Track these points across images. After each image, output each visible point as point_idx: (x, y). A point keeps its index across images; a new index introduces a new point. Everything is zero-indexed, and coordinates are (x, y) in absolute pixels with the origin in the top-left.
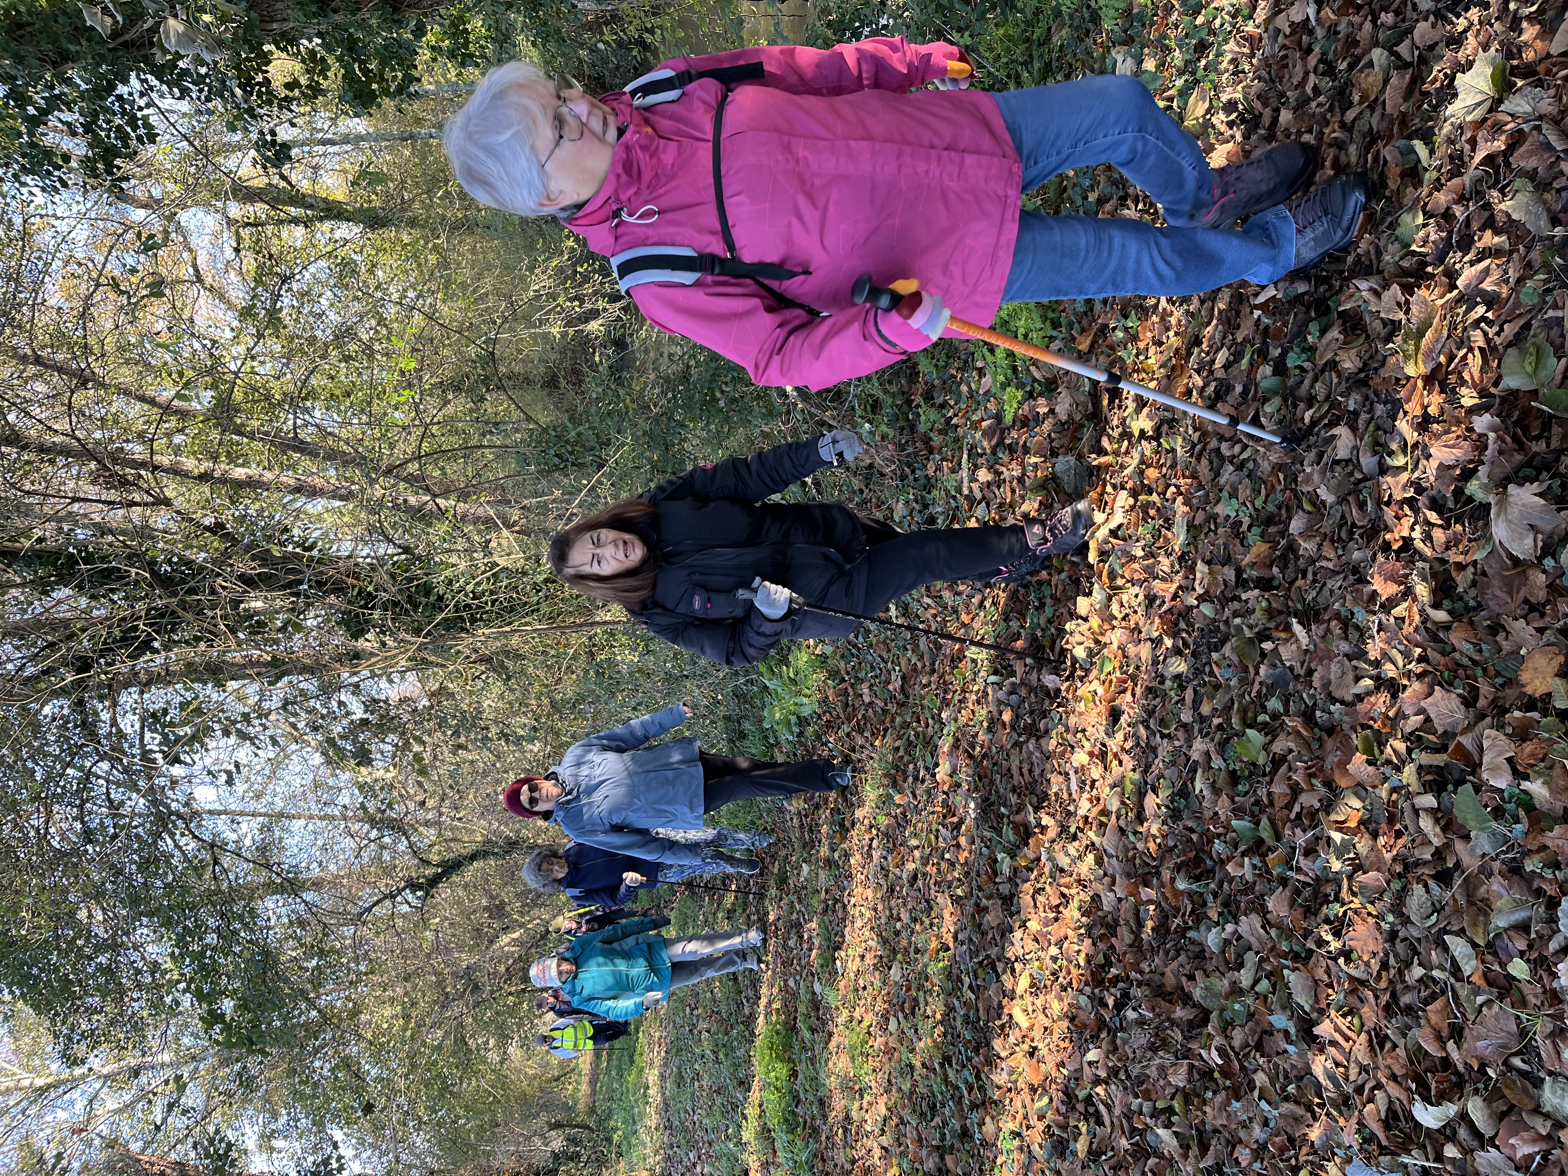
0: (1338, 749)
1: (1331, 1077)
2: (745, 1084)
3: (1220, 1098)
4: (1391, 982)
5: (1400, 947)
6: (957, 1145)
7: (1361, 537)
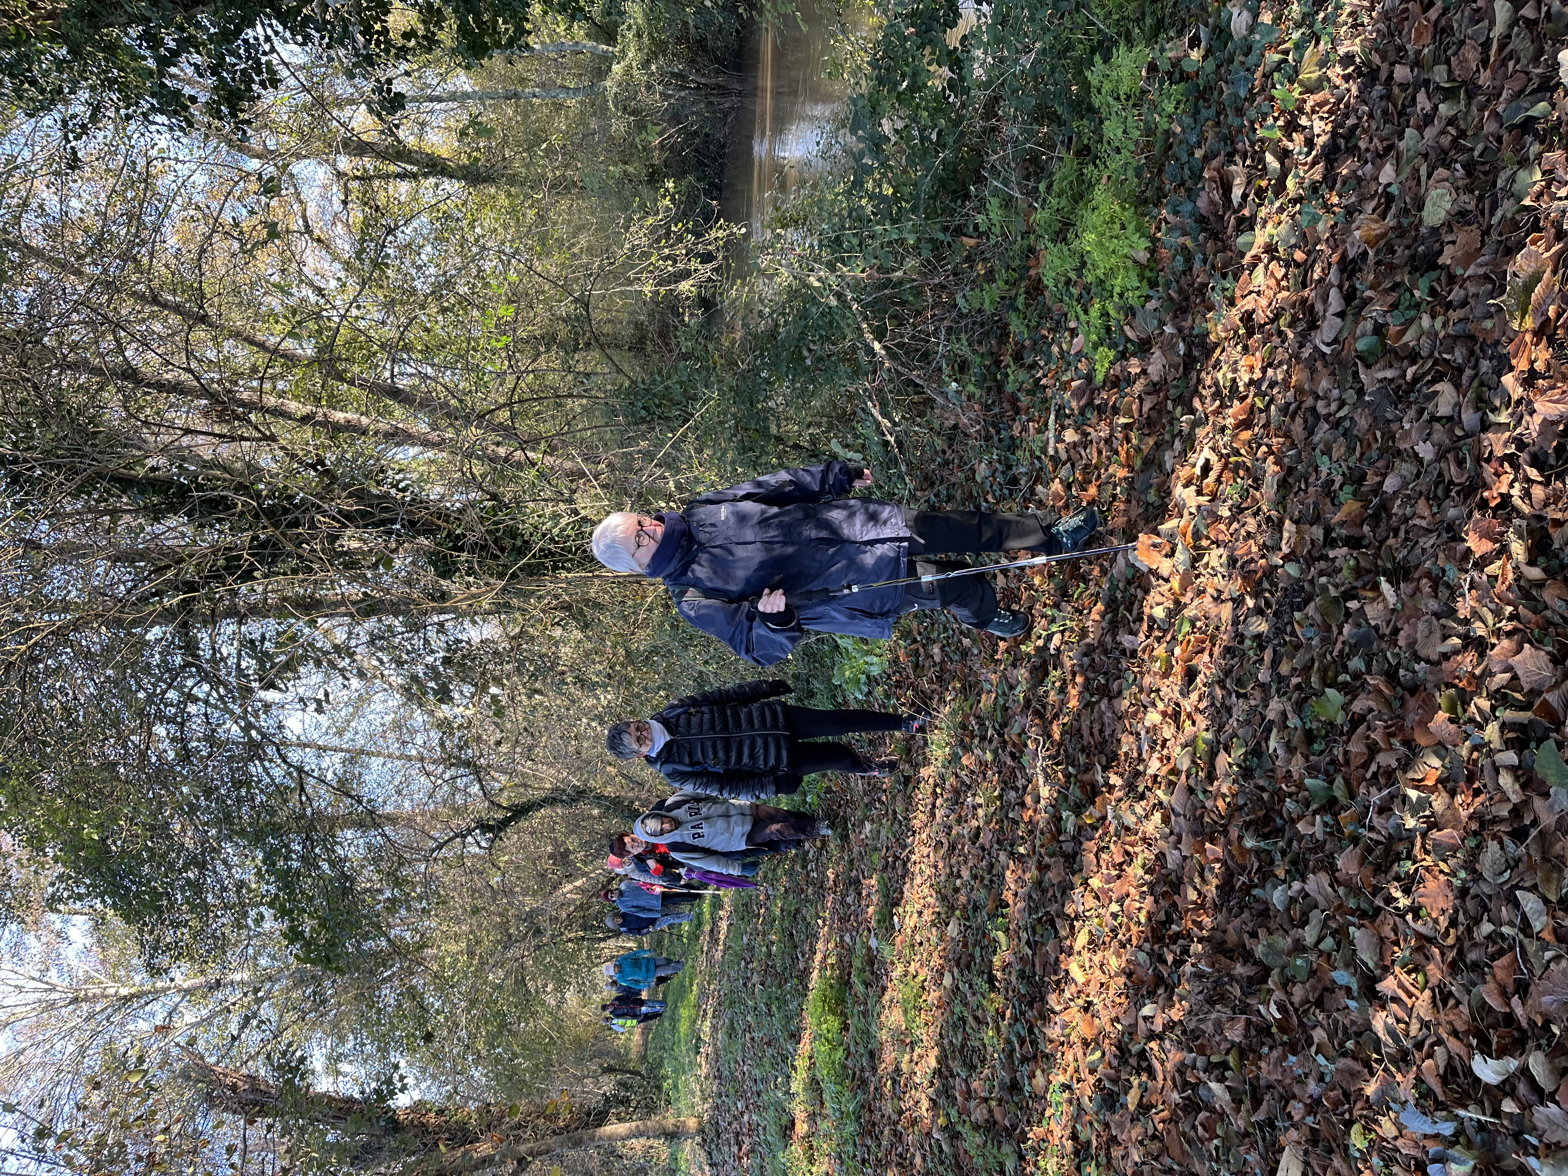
0: (1420, 707)
1: (1391, 1033)
2: (795, 1037)
3: (1275, 1054)
4: (1458, 939)
5: (1470, 904)
6: (1007, 1097)
7: (1458, 495)
